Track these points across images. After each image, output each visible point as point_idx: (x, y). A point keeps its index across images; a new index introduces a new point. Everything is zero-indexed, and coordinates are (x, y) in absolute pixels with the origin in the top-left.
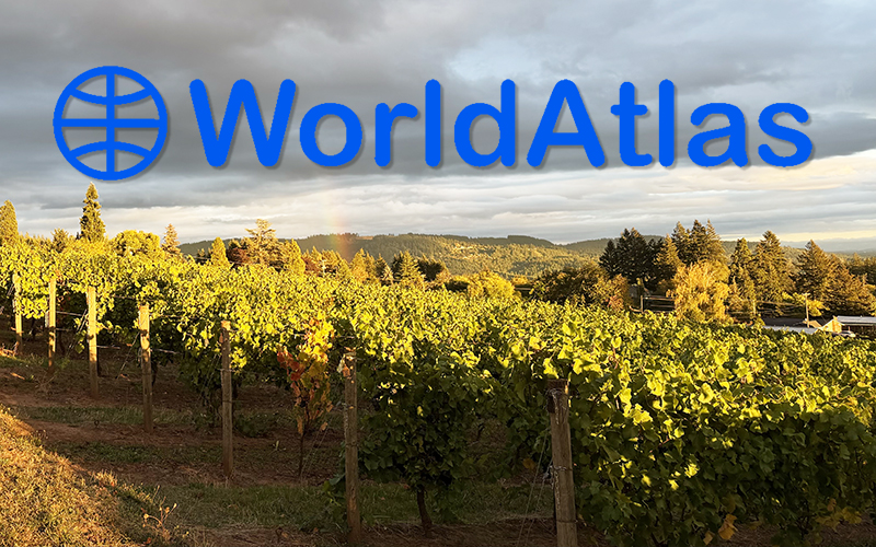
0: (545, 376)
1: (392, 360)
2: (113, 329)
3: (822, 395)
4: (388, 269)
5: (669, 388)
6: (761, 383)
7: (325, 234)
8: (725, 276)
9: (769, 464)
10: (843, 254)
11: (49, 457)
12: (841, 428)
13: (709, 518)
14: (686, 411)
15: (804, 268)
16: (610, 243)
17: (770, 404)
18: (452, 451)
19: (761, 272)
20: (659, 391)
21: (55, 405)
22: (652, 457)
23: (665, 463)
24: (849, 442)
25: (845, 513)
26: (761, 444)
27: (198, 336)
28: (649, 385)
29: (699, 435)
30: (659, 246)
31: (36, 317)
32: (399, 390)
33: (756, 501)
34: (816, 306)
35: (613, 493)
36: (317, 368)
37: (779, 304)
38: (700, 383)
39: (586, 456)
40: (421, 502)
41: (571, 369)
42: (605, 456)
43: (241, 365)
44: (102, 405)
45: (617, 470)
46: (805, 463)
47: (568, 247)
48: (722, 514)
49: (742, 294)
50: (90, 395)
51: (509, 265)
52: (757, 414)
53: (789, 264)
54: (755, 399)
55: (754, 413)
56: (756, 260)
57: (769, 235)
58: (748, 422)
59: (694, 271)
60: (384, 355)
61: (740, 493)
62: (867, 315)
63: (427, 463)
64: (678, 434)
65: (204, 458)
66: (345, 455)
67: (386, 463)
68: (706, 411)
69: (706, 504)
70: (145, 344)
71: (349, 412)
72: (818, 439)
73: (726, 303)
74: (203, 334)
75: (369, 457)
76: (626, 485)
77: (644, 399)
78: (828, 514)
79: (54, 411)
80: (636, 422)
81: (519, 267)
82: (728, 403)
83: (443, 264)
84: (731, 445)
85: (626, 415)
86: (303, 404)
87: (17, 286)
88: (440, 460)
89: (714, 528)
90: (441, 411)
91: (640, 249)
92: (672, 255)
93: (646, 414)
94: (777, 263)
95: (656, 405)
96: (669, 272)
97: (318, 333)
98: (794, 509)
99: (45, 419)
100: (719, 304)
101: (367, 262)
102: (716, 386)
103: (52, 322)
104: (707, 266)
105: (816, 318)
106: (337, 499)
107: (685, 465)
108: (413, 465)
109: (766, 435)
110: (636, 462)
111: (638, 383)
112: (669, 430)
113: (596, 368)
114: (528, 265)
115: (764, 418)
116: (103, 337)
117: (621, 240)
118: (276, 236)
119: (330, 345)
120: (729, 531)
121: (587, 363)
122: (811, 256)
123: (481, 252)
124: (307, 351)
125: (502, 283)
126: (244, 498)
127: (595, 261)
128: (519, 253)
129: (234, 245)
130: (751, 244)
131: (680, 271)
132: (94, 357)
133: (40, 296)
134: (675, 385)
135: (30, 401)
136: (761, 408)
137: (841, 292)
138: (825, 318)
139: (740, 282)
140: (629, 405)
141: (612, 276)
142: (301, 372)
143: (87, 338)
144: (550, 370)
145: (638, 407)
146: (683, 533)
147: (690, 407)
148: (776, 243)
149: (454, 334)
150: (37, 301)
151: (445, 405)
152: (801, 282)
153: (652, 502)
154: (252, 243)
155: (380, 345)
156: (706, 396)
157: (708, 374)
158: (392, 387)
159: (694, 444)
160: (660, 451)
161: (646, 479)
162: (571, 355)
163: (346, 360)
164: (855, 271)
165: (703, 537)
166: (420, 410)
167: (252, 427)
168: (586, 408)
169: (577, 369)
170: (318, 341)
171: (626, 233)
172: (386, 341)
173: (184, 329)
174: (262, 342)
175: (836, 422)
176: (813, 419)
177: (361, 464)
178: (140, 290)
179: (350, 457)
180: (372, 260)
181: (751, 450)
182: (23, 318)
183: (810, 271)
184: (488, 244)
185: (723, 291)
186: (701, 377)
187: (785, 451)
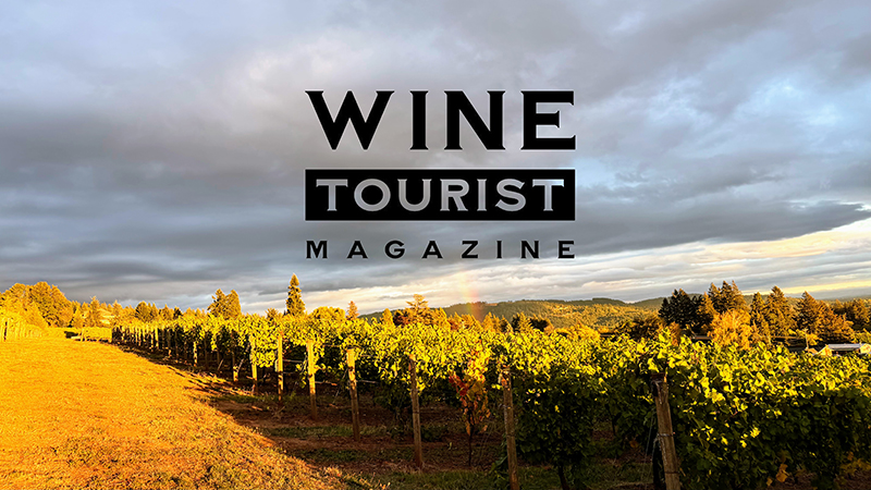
0: (649, 371)
1: (536, 373)
2: (326, 370)
3: (839, 377)
4: (509, 326)
5: (734, 376)
6: (798, 371)
7: (462, 303)
8: (748, 320)
9: (807, 427)
10: (828, 300)
11: (290, 459)
12: (853, 401)
13: (769, 467)
14: (747, 392)
15: (802, 311)
16: (665, 300)
17: (803, 386)
18: (580, 437)
19: (772, 316)
20: (728, 379)
21: (287, 426)
22: (727, 425)
23: (736, 428)
24: (859, 410)
25: (859, 463)
26: (800, 414)
27: (389, 370)
28: (721, 374)
29: (758, 408)
30: (700, 301)
31: (267, 366)
32: (542, 394)
33: (800, 454)
34: (813, 338)
35: (702, 450)
36: (477, 385)
37: (787, 338)
38: (754, 373)
39: (681, 424)
40: (561, 473)
41: (667, 365)
42: (695, 426)
43: (421, 389)
44: (321, 425)
45: (704, 435)
46: (830, 425)
47: (635, 304)
48: (778, 464)
49: (760, 332)
50: (311, 418)
51: (595, 319)
52: (795, 393)
53: (792, 309)
54: (793, 382)
55: (793, 392)
56: (768, 307)
57: (775, 290)
58: (789, 399)
59: (726, 317)
60: (530, 370)
61: (788, 449)
62: (848, 342)
63: (564, 447)
64: (743, 407)
65: (399, 456)
66: (507, 443)
67: (535, 449)
68: (760, 391)
69: (766, 457)
70: (352, 377)
71: (508, 411)
72: (837, 411)
73: (750, 339)
74: (393, 367)
75: (523, 443)
76: (712, 446)
77: (718, 385)
78: (849, 462)
79: (288, 430)
80: (714, 401)
81: (602, 320)
82: (775, 386)
83: (548, 321)
84: (780, 413)
85: (706, 396)
86: (469, 413)
87: (253, 344)
88: (574, 444)
89: (773, 474)
90: (572, 408)
91: (686, 304)
92: (709, 307)
93: (720, 395)
94: (783, 308)
95: (726, 389)
96: (708, 319)
97: (477, 360)
98: (825, 460)
99: (282, 435)
100: (745, 339)
101: (494, 322)
102: (766, 374)
103: (279, 368)
104: (735, 313)
105: (814, 347)
106: (502, 475)
107: (749, 430)
108: (554, 448)
109: (802, 408)
110: (716, 429)
111: (713, 373)
112: (737, 405)
113: (684, 363)
114: (609, 319)
115: (800, 397)
116: (319, 375)
117: (673, 298)
118: (429, 306)
119: (486, 369)
120: (783, 476)
121: (677, 360)
122: (806, 303)
123: (574, 311)
124: (470, 374)
125: (591, 332)
126: (434, 480)
127: (656, 314)
128: (602, 311)
129: (398, 314)
130: (763, 297)
131: (716, 318)
132: (313, 391)
133: (269, 351)
134: (738, 374)
135: (268, 424)
136: (797, 389)
137: (829, 327)
138: (819, 346)
139: (759, 324)
140: (708, 389)
141: (668, 324)
142: (466, 389)
143: (308, 376)
144: (652, 367)
145: (714, 390)
146: (753, 478)
147: (749, 389)
148: (781, 295)
149: (573, 358)
150: (267, 354)
151: (574, 404)
152: (801, 321)
153: (730, 456)
154: (411, 311)
155: (526, 362)
156: (760, 381)
157: (760, 366)
158: (537, 392)
159: (755, 414)
160: (731, 422)
161: (724, 440)
162: (666, 355)
163: (504, 374)
164: (838, 312)
165: (766, 480)
166: (557, 407)
167: (430, 434)
168: (679, 391)
169: (671, 365)
170: (478, 366)
171: (676, 292)
172: (531, 360)
173: (379, 365)
174: (435, 371)
175: (849, 396)
176: (833, 395)
177: (518, 449)
178: (343, 341)
179: (510, 444)
180: (498, 320)
181: (792, 419)
182: (258, 367)
183: (806, 313)
184: (579, 305)
185: (747, 330)
186: (755, 368)
187: (816, 418)
